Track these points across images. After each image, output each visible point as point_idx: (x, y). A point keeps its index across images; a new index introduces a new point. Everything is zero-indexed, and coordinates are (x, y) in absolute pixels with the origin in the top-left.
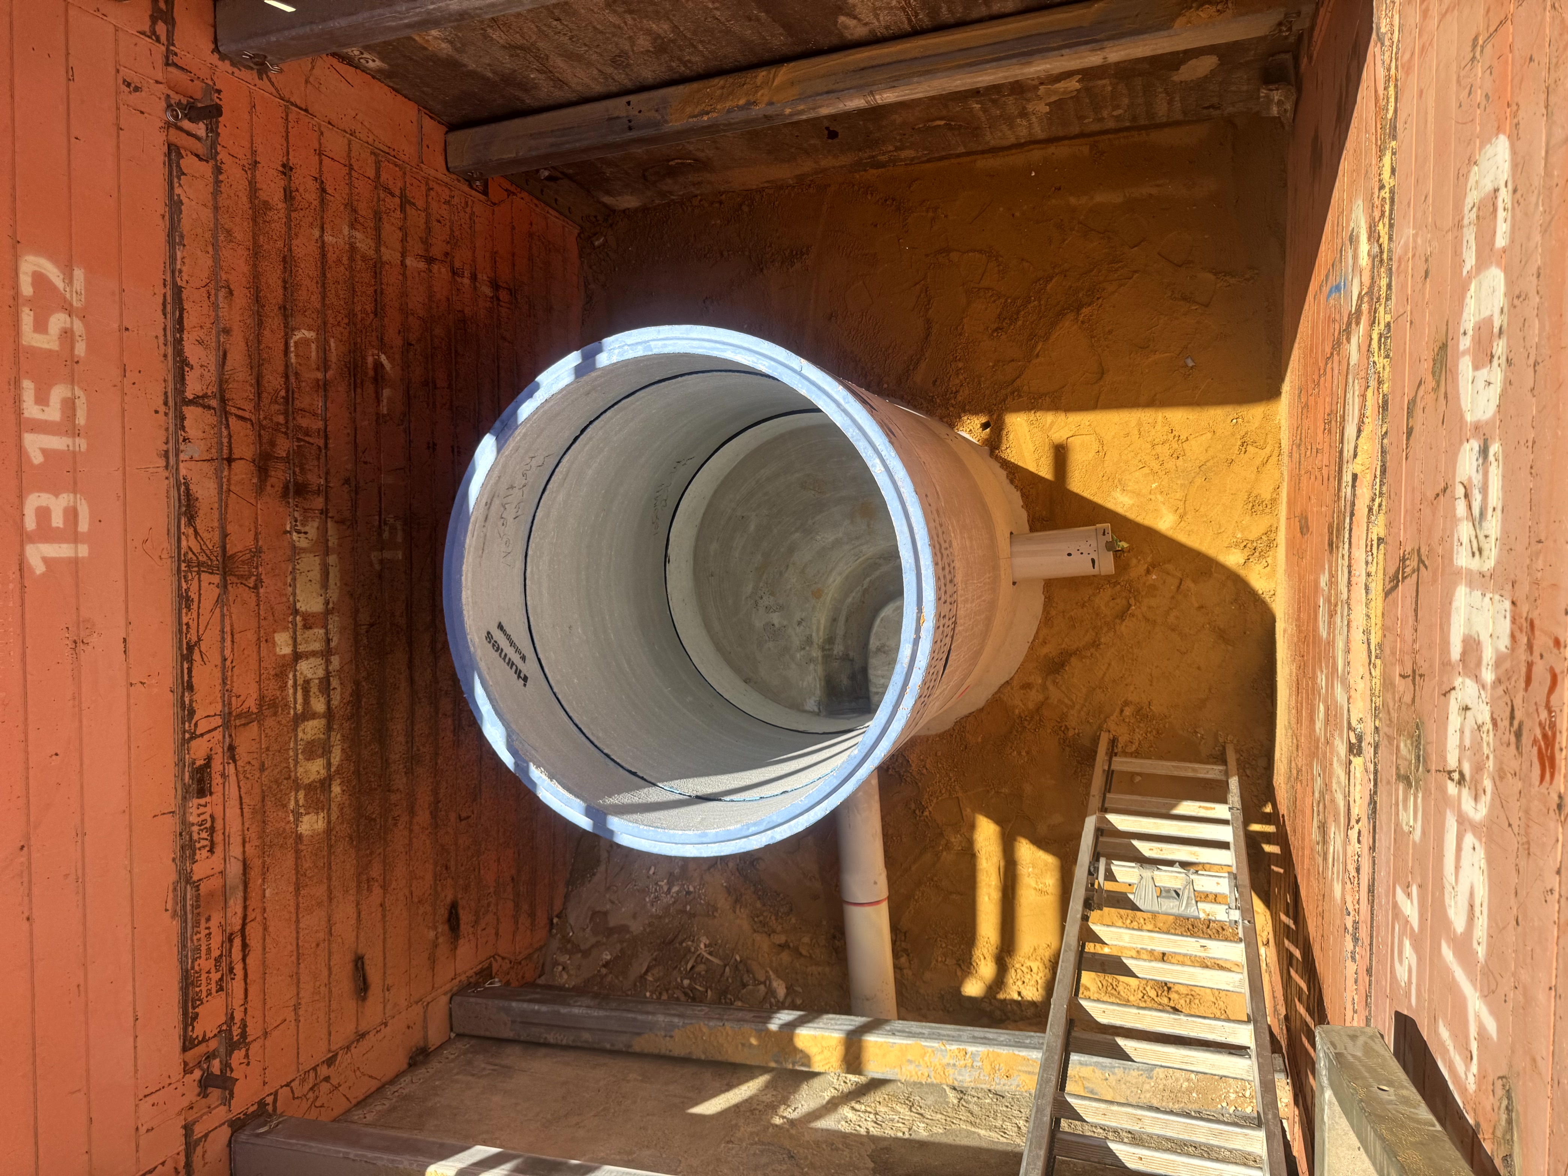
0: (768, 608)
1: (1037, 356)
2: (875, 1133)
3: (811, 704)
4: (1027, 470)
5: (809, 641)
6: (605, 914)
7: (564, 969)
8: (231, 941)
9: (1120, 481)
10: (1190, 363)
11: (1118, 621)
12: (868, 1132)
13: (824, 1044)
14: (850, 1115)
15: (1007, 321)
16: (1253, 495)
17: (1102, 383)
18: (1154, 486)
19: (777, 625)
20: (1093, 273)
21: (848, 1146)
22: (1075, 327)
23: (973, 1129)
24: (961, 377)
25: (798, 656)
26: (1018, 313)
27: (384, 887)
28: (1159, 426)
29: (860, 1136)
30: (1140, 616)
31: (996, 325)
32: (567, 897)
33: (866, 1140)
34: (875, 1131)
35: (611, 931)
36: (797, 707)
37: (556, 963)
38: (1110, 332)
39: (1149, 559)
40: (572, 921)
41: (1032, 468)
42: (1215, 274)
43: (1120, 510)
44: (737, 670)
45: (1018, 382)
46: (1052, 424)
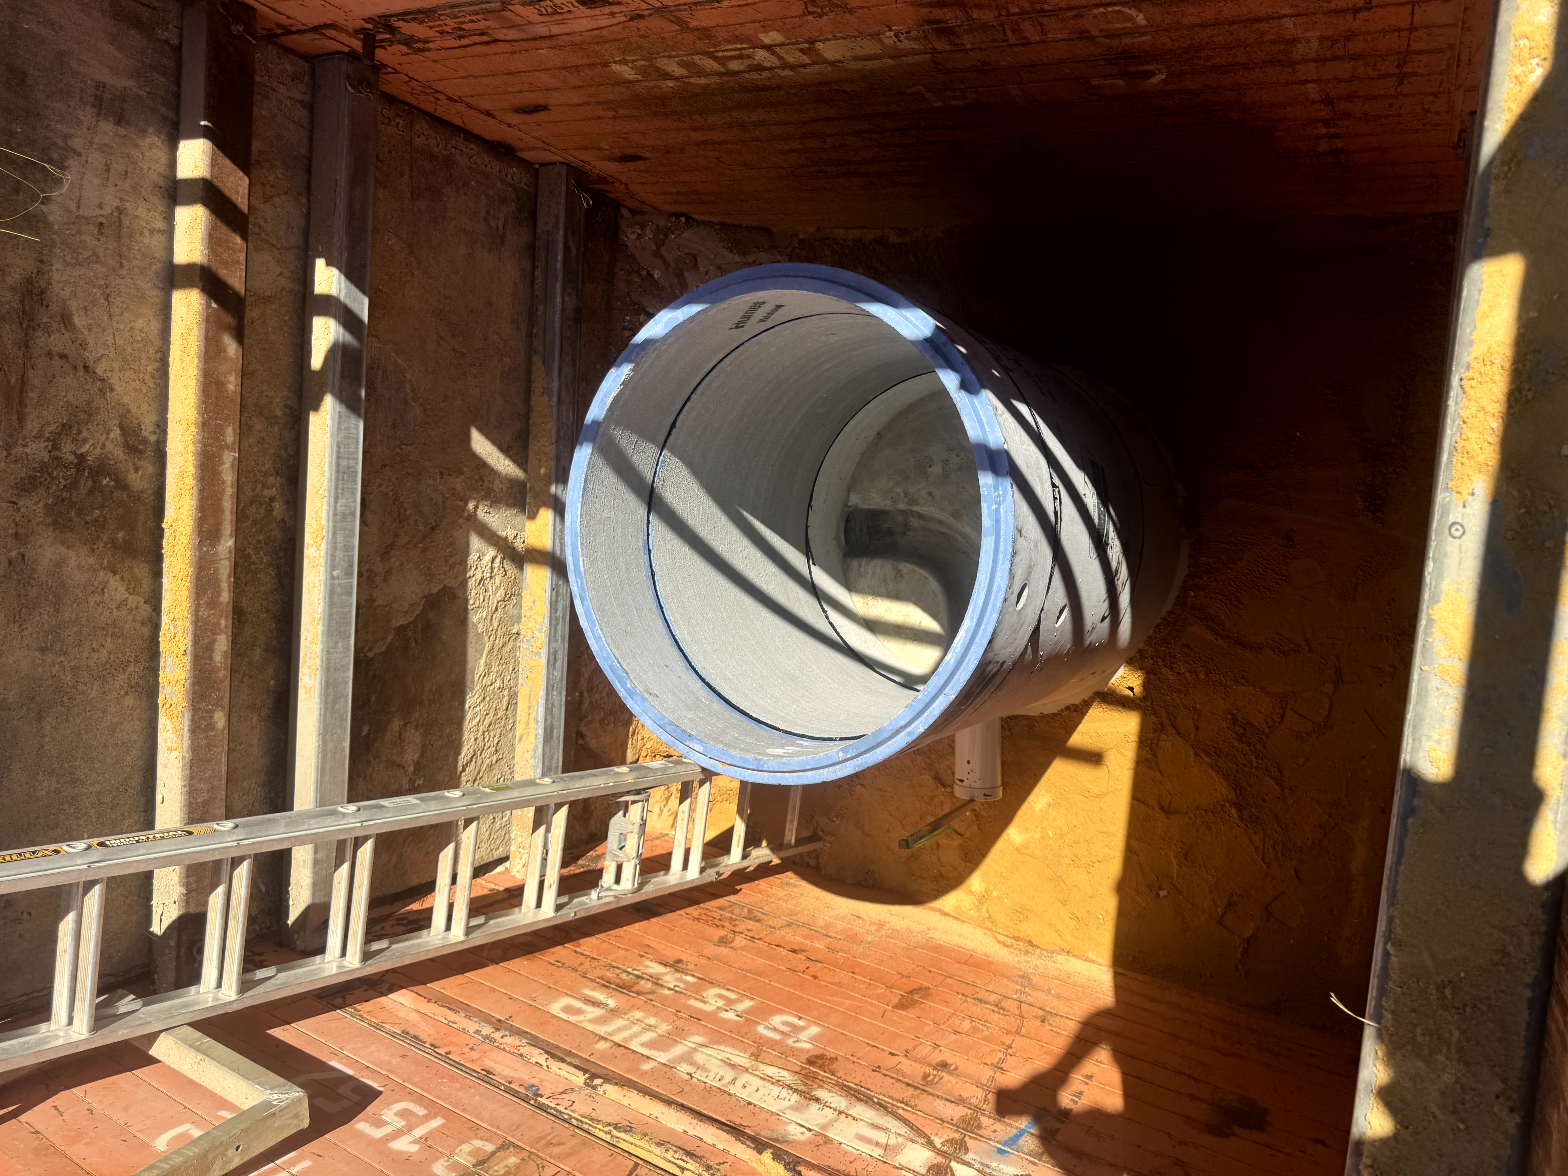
0: (946, 462)
1: (1196, 755)
2: (470, 583)
3: (855, 500)
4: (1079, 722)
5: (913, 502)
6: (696, 267)
7: (639, 235)
8: (483, 34)
9: (1059, 804)
10: (1163, 893)
11: (934, 773)
12: (470, 577)
13: (543, 532)
14: (487, 558)
15: (1241, 731)
16: (1029, 914)
17: (1157, 809)
18: (1050, 832)
19: (929, 470)
20: (1276, 826)
21: (452, 567)
22: (1220, 797)
23: (485, 653)
24: (1187, 675)
25: (900, 490)
26: (1248, 744)
27: (614, 118)
28: (1106, 850)
29: (465, 571)
30: (935, 793)
31: (1240, 719)
32: (710, 224)
33: (461, 578)
34: (472, 583)
35: (680, 275)
36: (853, 485)
37: (643, 226)
38: (1209, 828)
39: (983, 813)
40: (687, 234)
41: (1081, 728)
42: (1248, 940)
43: (1031, 798)
44: (890, 425)
45: (1171, 730)
46: (1124, 756)
